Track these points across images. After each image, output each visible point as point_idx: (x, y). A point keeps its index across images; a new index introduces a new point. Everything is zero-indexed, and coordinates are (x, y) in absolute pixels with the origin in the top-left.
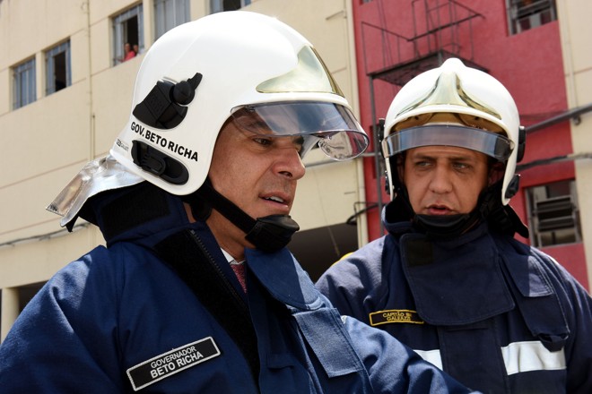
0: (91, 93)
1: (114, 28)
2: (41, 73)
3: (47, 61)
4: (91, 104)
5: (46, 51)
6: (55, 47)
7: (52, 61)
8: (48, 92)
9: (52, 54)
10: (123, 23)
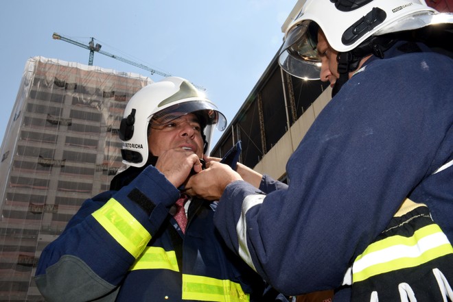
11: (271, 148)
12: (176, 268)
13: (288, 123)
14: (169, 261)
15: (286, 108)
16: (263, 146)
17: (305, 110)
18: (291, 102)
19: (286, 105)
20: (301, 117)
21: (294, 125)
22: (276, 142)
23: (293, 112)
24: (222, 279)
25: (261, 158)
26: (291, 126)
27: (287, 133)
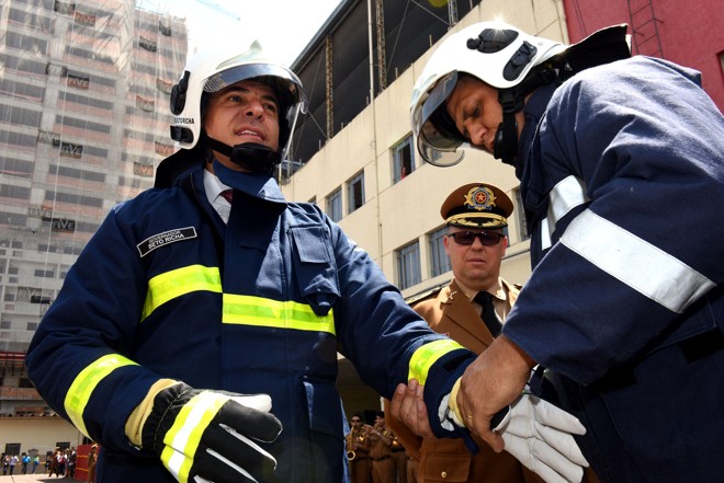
0: (378, 207)
1: (394, 156)
2: (345, 199)
3: (349, 189)
4: (379, 216)
5: (348, 182)
6: (354, 178)
7: (352, 188)
8: (350, 212)
9: (353, 183)
10: (400, 151)
11: (340, 129)
12: (217, 288)
13: (372, 92)
14: (209, 280)
15: (371, 67)
16: (328, 125)
17: (400, 73)
18: (380, 57)
19: (371, 62)
20: (393, 84)
21: (380, 96)
22: (350, 120)
23: (381, 76)
24: (283, 301)
25: (323, 144)
26: (375, 96)
27: (368, 108)
